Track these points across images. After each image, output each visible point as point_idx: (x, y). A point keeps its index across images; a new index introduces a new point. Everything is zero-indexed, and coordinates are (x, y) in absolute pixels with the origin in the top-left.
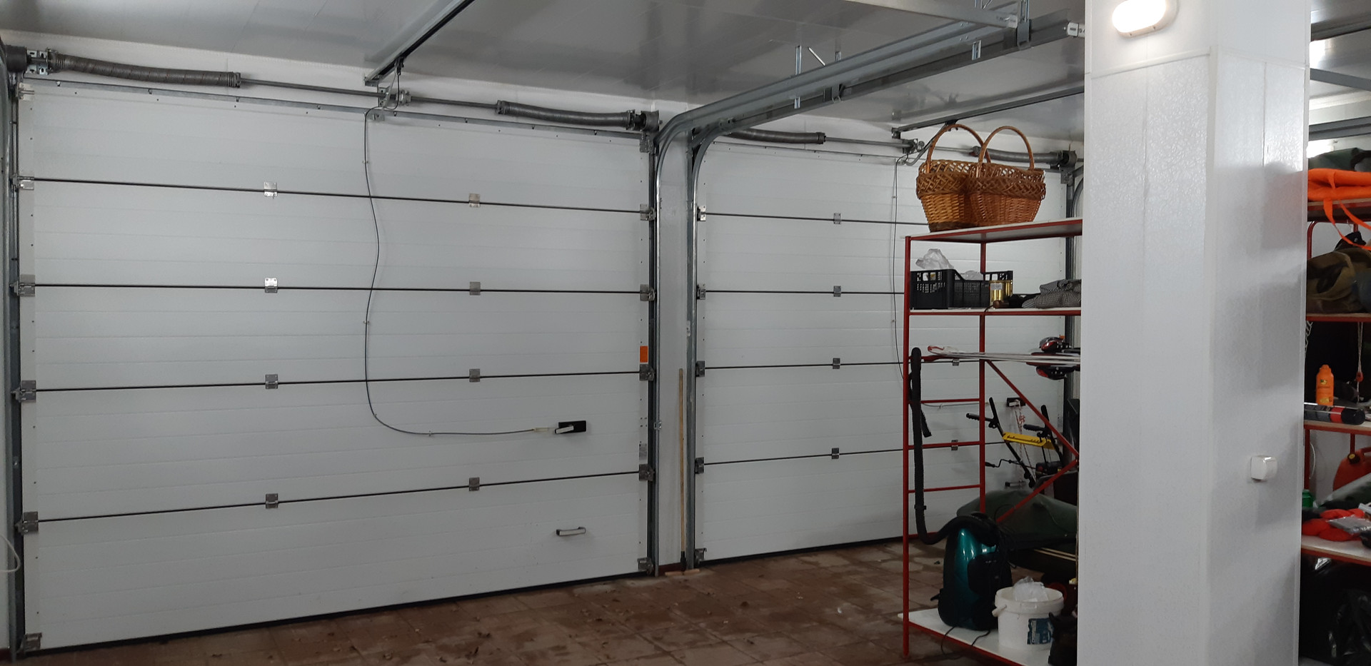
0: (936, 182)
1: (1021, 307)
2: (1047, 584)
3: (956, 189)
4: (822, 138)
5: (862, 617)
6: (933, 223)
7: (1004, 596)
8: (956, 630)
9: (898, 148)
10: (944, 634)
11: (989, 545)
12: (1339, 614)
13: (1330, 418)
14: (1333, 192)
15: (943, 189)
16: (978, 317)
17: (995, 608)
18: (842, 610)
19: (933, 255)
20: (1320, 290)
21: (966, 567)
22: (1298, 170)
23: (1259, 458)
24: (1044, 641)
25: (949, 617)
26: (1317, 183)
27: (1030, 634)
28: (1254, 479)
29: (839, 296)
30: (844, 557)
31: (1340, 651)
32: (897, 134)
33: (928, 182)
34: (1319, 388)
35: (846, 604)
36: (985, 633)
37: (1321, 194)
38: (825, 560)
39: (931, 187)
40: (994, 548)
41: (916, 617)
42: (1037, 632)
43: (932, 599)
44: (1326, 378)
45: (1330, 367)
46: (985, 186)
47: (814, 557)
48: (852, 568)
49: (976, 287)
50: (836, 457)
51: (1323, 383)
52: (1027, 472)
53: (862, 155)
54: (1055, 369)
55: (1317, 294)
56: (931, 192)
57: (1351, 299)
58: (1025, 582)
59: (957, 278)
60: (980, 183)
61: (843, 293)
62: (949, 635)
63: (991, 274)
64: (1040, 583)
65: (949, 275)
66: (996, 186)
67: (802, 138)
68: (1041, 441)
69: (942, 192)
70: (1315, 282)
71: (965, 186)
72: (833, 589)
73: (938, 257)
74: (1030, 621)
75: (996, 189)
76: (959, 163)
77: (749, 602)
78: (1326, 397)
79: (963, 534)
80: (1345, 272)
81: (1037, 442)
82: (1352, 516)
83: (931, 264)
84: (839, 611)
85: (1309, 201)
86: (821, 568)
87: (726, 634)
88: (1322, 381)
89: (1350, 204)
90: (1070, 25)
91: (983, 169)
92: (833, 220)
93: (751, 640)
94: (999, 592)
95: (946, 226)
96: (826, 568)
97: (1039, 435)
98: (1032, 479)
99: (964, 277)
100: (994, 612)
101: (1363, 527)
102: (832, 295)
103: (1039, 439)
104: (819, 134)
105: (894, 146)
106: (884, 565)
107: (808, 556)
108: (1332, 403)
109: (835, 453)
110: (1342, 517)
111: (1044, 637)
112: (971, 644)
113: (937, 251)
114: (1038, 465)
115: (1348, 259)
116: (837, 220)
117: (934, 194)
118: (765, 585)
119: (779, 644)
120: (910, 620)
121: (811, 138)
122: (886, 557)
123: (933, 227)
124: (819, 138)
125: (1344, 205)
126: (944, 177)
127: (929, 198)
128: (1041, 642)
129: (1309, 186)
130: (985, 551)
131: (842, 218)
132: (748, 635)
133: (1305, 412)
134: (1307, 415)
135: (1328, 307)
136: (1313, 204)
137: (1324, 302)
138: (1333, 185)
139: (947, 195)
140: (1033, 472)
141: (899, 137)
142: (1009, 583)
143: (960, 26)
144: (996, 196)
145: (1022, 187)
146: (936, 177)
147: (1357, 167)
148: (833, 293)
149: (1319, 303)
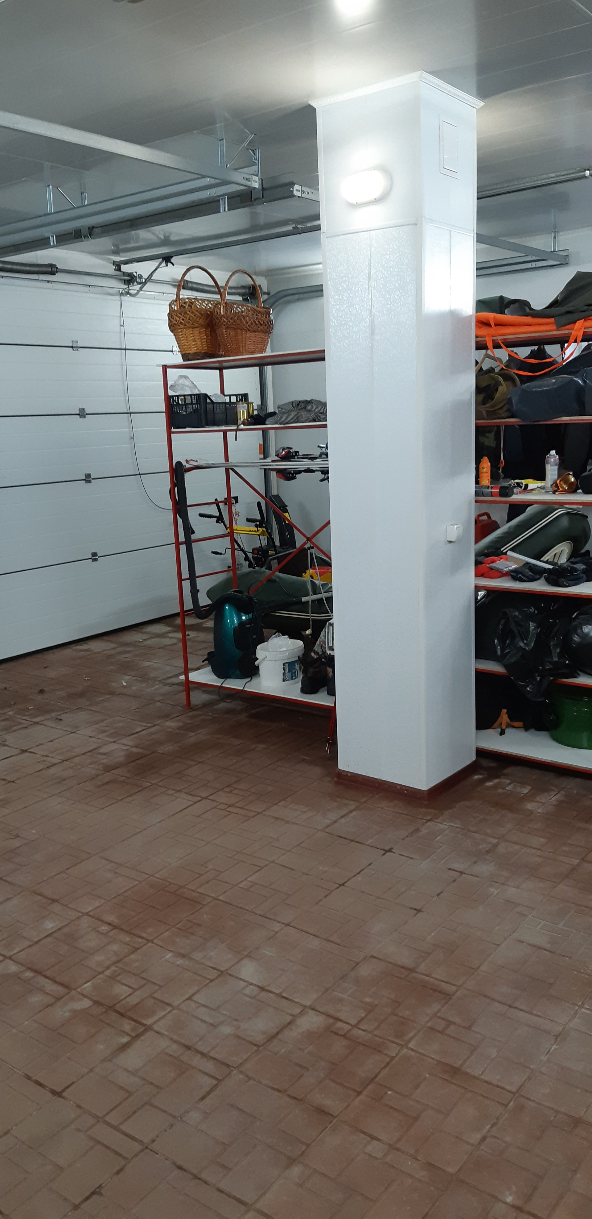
0: (186, 317)
1: (265, 424)
2: (291, 637)
3: (203, 324)
4: (54, 269)
5: (144, 685)
6: (185, 354)
7: (262, 649)
8: (228, 680)
9: (120, 280)
10: (220, 685)
11: (246, 613)
12: (501, 626)
13: (492, 494)
14: (493, 330)
15: (193, 324)
16: (222, 433)
17: (257, 659)
18: (125, 682)
19: (181, 381)
20: (484, 402)
21: (231, 633)
22: (470, 314)
23: (452, 526)
24: (293, 678)
25: (220, 673)
26: (482, 323)
27: (284, 674)
28: (448, 541)
29: (85, 417)
30: (111, 642)
31: (502, 650)
32: (118, 266)
33: (180, 318)
34: (482, 473)
35: (127, 677)
36: (249, 679)
37: (484, 331)
38: (96, 646)
39: (182, 321)
40: (251, 615)
41: (194, 676)
42: (289, 672)
43: (203, 662)
44: (486, 465)
45: (488, 458)
46: (230, 322)
47: (85, 645)
48: (119, 650)
49: (222, 407)
50: (96, 560)
51: (484, 470)
52: (247, 556)
53: (90, 286)
54: (290, 473)
55: (483, 406)
56: (182, 326)
57: (505, 409)
58: (276, 637)
59: (208, 401)
60: (225, 320)
61: (87, 414)
62: (223, 685)
63: (230, 396)
64: (287, 636)
65: (202, 398)
66: (238, 322)
67: (37, 269)
68: (258, 530)
69: (192, 326)
70: (481, 397)
71: (211, 322)
72: (111, 667)
73: (187, 382)
74: (284, 664)
75: (238, 324)
76: (203, 300)
77: (45, 689)
78: (486, 481)
79: (227, 608)
80: (500, 388)
81: (255, 531)
82: (502, 560)
83: (182, 389)
84: (125, 684)
85: (477, 337)
86: (95, 653)
87: (35, 717)
88: (483, 468)
89: (503, 339)
90: (296, 187)
91: (226, 307)
92: (72, 347)
93: (59, 717)
94: (259, 647)
95: (196, 356)
96: (99, 653)
97: (256, 526)
98: (250, 561)
99: (213, 399)
100: (256, 663)
101: (510, 567)
102: (78, 416)
103: (256, 529)
104: (51, 265)
105: (116, 278)
106: (146, 643)
107: (80, 645)
108: (490, 483)
109: (94, 557)
110: (496, 562)
111: (294, 675)
112: (242, 689)
113: (186, 377)
114: (253, 550)
115: (501, 379)
116: (75, 347)
117: (185, 328)
118: (52, 673)
119: (83, 715)
120: (190, 680)
121: (44, 269)
122: (145, 637)
123: (185, 357)
124: (51, 270)
125: (500, 339)
126: (193, 313)
127: (181, 332)
128: (292, 679)
129: (476, 325)
130: (244, 618)
131: (79, 345)
132: (54, 714)
133: (475, 491)
134: (477, 494)
135: (492, 414)
136: (479, 339)
137: (487, 412)
138: (493, 325)
139: (196, 329)
140: (250, 555)
141: (119, 270)
142: (263, 640)
143: (207, 181)
144: (238, 330)
145: (257, 323)
146: (185, 313)
147: (506, 311)
148: (79, 414)
149: (484, 413)
